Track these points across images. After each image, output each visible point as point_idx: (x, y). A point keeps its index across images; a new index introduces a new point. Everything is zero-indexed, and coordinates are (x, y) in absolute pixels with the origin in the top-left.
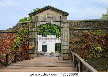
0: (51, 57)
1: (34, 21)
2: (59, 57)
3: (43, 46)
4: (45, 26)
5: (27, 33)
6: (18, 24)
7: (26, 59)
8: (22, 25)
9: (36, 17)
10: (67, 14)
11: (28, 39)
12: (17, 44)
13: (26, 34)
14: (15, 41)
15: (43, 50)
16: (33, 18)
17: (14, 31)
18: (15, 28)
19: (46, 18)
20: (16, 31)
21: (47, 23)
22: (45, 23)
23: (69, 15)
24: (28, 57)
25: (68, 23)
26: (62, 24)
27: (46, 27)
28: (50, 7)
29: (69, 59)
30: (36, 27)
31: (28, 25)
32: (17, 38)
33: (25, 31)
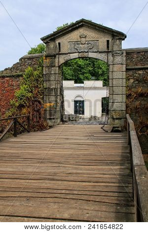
0: (89, 126)
1: (54, 53)
2: (104, 124)
3: (76, 102)
4: (81, 62)
5: (39, 77)
6: (23, 60)
7: (39, 129)
8: (31, 61)
9: (58, 45)
10: (121, 36)
11: (42, 90)
12: (21, 99)
13: (37, 80)
14: (18, 93)
15: (76, 112)
16: (52, 45)
17: (14, 74)
18: (15, 67)
19: (77, 46)
20: (19, 73)
21: (80, 55)
22: (76, 55)
23: (126, 37)
24: (43, 126)
25: (125, 54)
26: (111, 58)
27: (83, 64)
28: (85, 22)
29: (124, 130)
30: (57, 65)
31: (43, 61)
32: (21, 87)
33: (35, 73)
